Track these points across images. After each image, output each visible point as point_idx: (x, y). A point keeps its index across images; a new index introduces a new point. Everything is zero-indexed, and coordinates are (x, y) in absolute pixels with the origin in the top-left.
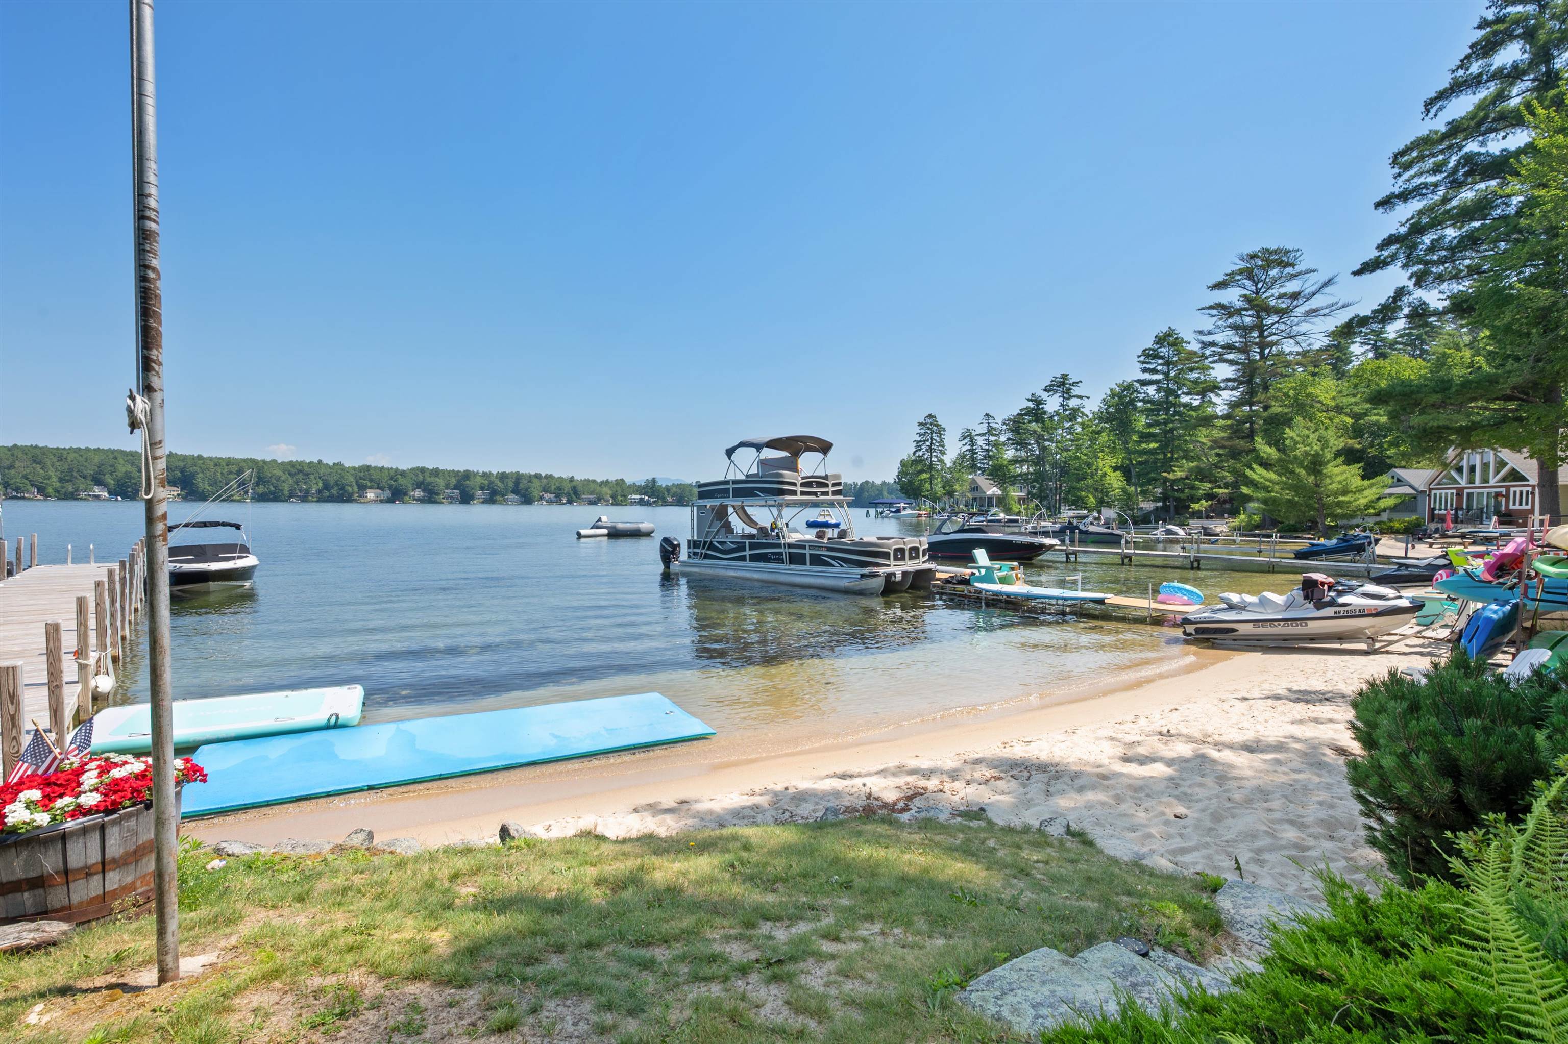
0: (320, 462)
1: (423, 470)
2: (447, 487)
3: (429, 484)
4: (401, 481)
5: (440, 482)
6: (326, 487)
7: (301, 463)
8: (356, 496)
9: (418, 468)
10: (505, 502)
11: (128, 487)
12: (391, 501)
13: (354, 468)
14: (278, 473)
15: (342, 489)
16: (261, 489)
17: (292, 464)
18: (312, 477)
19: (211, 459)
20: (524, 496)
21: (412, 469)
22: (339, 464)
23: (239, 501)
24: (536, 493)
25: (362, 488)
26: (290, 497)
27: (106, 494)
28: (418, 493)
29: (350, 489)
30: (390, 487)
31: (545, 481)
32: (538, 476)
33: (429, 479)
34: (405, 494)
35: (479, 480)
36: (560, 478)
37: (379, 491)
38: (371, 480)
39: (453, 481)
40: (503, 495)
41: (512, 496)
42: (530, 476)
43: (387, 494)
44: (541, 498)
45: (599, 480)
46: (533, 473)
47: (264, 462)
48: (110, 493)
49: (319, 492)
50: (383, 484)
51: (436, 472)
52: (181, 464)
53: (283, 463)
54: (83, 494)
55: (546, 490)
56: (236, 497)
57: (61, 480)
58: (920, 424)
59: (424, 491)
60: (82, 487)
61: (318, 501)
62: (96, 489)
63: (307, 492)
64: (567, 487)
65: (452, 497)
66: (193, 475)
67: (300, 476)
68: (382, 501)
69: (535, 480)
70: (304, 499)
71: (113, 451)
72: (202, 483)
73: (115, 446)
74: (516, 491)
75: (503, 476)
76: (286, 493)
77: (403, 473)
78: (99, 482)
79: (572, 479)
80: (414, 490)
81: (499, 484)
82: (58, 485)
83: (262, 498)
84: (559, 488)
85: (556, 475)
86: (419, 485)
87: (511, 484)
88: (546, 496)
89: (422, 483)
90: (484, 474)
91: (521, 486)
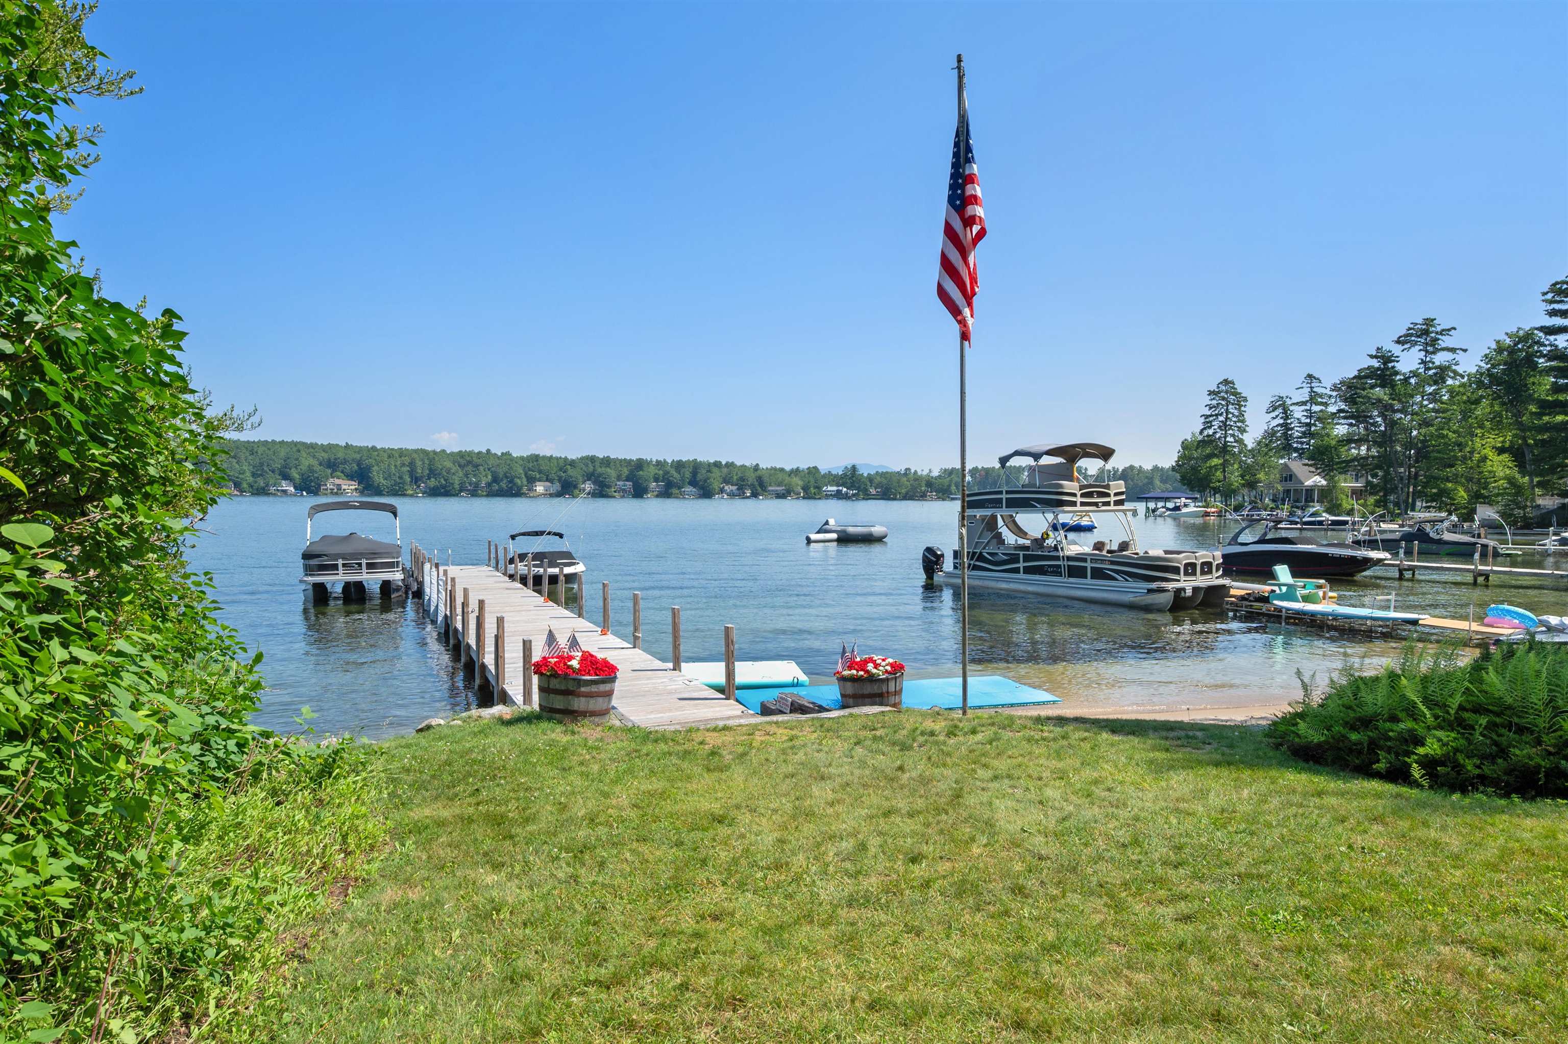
0: (488, 451)
1: (593, 459)
2: (619, 478)
3: (600, 475)
4: (571, 471)
5: (612, 472)
6: (495, 480)
7: (470, 453)
8: (525, 489)
9: (587, 458)
10: (681, 496)
11: (311, 481)
12: (559, 495)
13: (522, 458)
14: (448, 464)
15: (511, 481)
16: (432, 483)
17: (461, 454)
18: (481, 468)
19: (384, 450)
20: (702, 488)
21: (582, 458)
22: (507, 454)
23: (412, 496)
24: (716, 485)
25: (531, 481)
26: (461, 491)
27: (292, 489)
28: (588, 486)
29: (518, 481)
30: (560, 480)
31: (725, 470)
32: (717, 464)
33: (599, 470)
34: (575, 487)
35: (652, 470)
36: (743, 466)
37: (548, 484)
38: (540, 472)
39: (625, 472)
40: (679, 488)
41: (689, 489)
42: (709, 464)
43: (557, 487)
44: (722, 491)
45: (788, 468)
46: (712, 461)
47: (435, 452)
48: (296, 488)
49: (489, 485)
50: (552, 476)
51: (607, 462)
52: (358, 456)
53: (452, 454)
54: (272, 489)
55: (727, 481)
56: (410, 492)
57: (254, 475)
58: (1211, 393)
59: (594, 483)
60: (271, 482)
61: (487, 496)
62: (284, 483)
63: (477, 485)
64: (751, 477)
65: (624, 491)
66: (369, 468)
67: (470, 468)
68: (551, 495)
69: (715, 470)
70: (474, 494)
71: (295, 444)
72: (378, 478)
73: (297, 439)
74: (693, 483)
75: (679, 465)
76: (457, 486)
77: (572, 463)
78: (286, 477)
79: (756, 468)
80: (584, 482)
81: (676, 475)
82: (250, 479)
83: (433, 493)
84: (742, 479)
85: (738, 463)
86: (589, 477)
87: (688, 475)
88: (728, 488)
89: (592, 474)
90: (658, 462)
91: (699, 477)
